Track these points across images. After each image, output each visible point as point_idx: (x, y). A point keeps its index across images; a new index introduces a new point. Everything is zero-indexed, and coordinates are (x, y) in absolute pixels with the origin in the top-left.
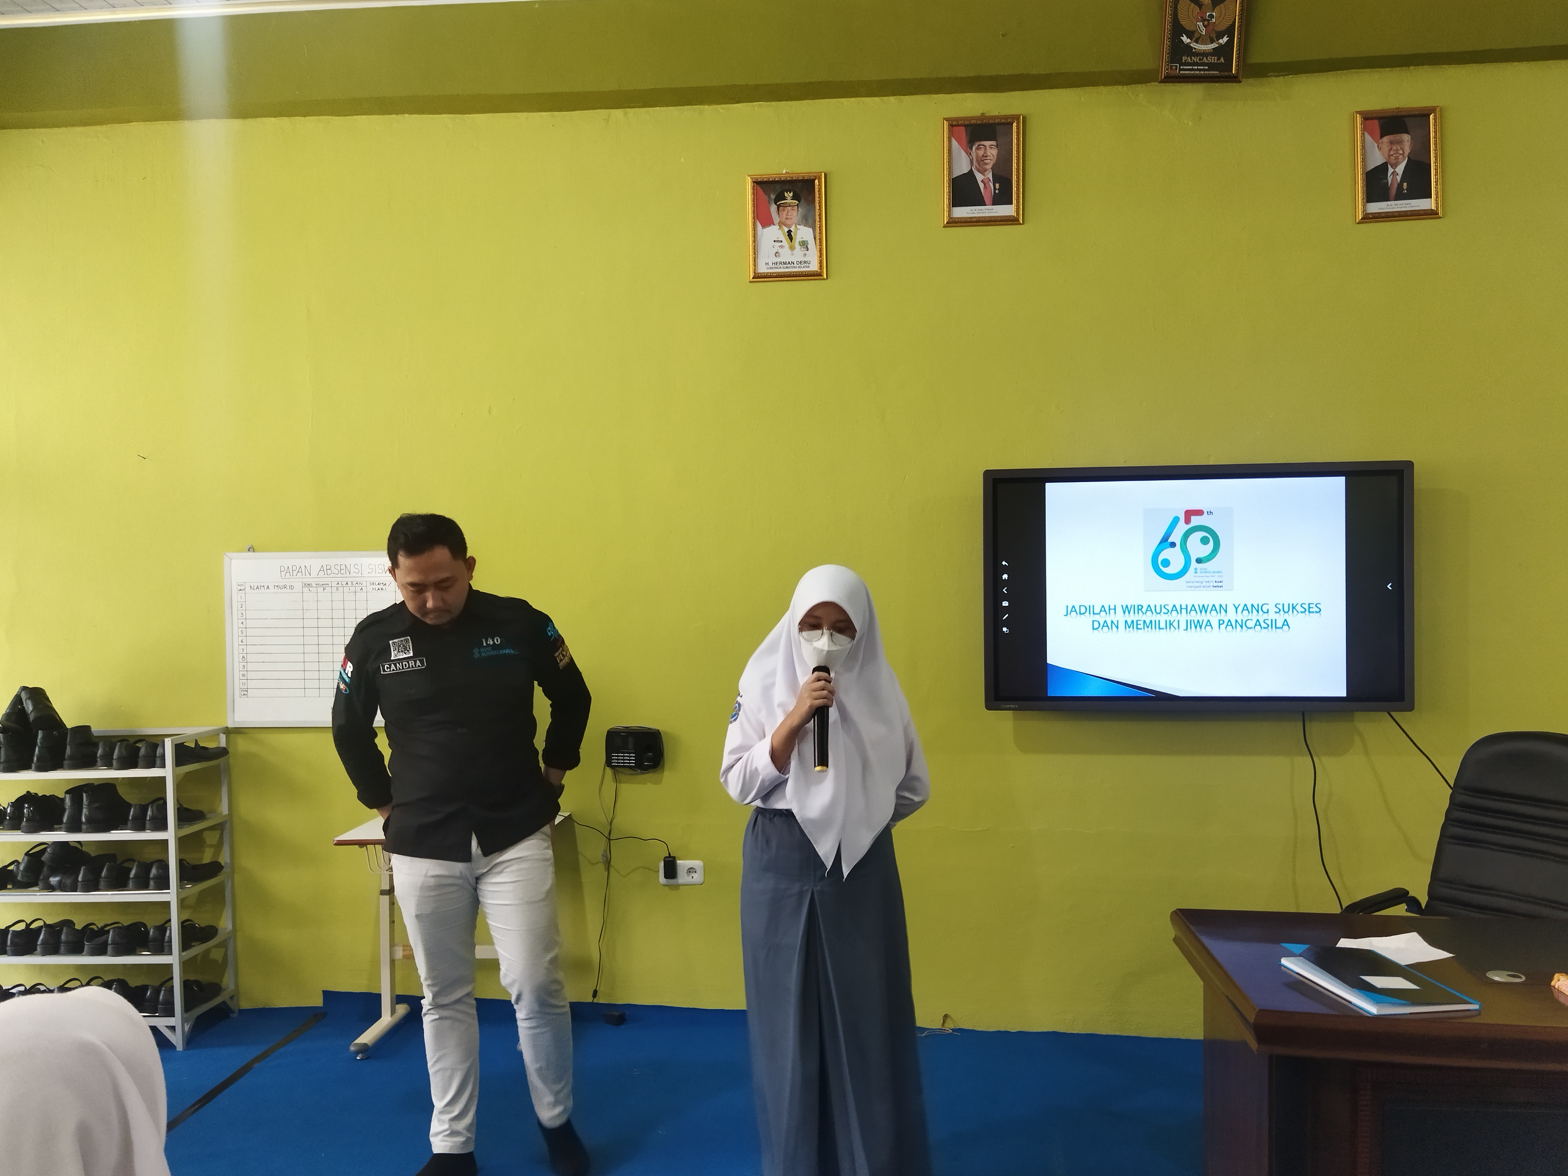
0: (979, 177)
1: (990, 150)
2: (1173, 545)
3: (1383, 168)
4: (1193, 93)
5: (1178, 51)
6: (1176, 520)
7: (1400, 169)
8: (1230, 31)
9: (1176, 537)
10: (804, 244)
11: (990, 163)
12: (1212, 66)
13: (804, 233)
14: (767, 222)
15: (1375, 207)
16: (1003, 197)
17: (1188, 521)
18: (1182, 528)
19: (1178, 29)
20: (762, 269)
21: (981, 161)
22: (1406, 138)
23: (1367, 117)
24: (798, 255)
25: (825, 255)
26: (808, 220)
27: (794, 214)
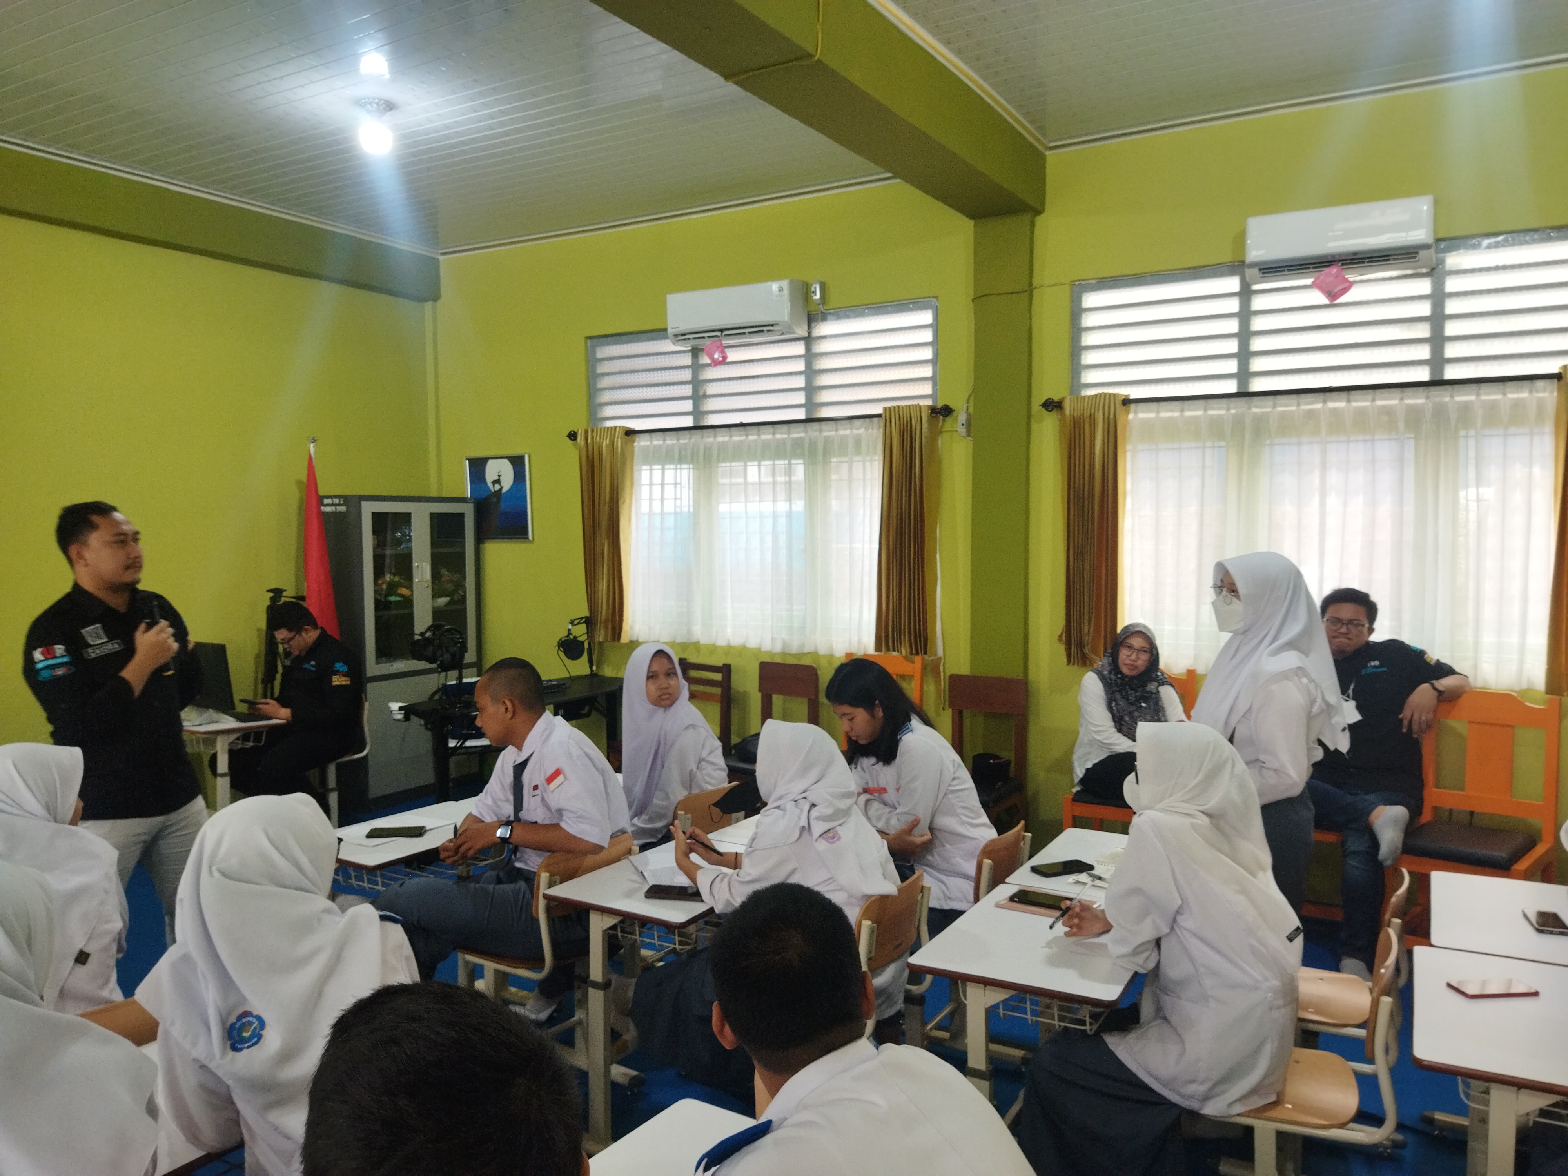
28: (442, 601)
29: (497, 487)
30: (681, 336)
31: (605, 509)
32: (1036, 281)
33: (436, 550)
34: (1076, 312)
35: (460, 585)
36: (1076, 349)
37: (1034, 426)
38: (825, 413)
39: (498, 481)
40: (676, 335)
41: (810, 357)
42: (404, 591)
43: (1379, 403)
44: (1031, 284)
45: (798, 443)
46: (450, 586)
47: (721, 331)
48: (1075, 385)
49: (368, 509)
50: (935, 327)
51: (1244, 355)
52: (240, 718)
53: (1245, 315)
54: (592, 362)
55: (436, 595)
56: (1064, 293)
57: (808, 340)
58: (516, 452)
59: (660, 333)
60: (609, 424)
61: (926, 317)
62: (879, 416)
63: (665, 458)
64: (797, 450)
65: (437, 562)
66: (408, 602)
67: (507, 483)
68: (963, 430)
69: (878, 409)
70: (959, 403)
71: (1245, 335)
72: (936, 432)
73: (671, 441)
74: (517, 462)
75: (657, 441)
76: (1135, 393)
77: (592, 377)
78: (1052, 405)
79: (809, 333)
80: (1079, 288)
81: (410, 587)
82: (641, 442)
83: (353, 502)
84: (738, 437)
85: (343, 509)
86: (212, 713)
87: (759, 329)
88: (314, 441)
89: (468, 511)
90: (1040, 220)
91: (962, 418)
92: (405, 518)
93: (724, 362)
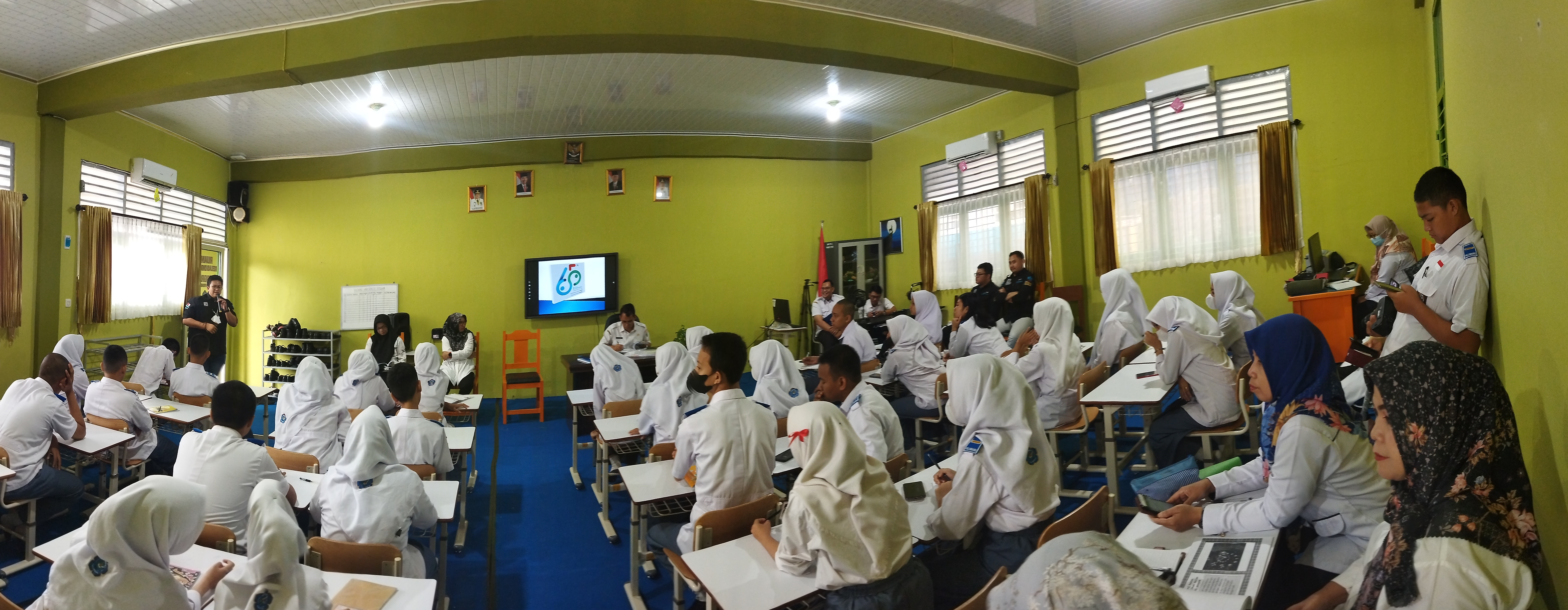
0: (523, 185)
1: (525, 178)
2: (565, 280)
3: (612, 183)
4: (571, 167)
5: (569, 157)
6: (566, 269)
7: (616, 183)
8: (579, 153)
9: (566, 277)
10: (481, 203)
11: (526, 182)
12: (576, 161)
13: (481, 200)
14: (472, 198)
15: (611, 192)
16: (529, 190)
17: (570, 270)
18: (568, 272)
19: (568, 152)
20: (471, 210)
21: (524, 181)
22: (617, 176)
23: (609, 171)
24: (480, 206)
25: (486, 206)
26: (482, 197)
27: (479, 196)
28: (870, 280)
29: (891, 231)
30: (951, 161)
31: (927, 236)
32: (1078, 117)
33: (867, 260)
34: (1094, 127)
35: (877, 273)
36: (1095, 142)
37: (1082, 177)
38: (1008, 183)
39: (891, 230)
40: (950, 161)
41: (1000, 161)
42: (854, 277)
43: (1201, 148)
44: (1076, 118)
45: (995, 198)
46: (873, 274)
47: (965, 157)
48: (1095, 157)
49: (841, 246)
50: (1044, 141)
51: (1154, 136)
52: (793, 326)
53: (1153, 119)
54: (923, 175)
55: (867, 278)
56: (1088, 120)
57: (999, 154)
58: (896, 217)
59: (943, 161)
60: (929, 200)
61: (1040, 138)
62: (1023, 182)
63: (947, 212)
64: (995, 201)
65: (868, 265)
66: (855, 282)
67: (894, 230)
68: (1054, 183)
69: (1022, 180)
70: (1053, 172)
71: (1154, 128)
72: (1045, 186)
73: (950, 204)
74: (897, 220)
75: (946, 205)
76: (1115, 157)
77: (923, 181)
78: (1086, 167)
79: (998, 152)
80: (1093, 118)
81: (856, 276)
82: (940, 206)
83: (835, 244)
84: (973, 199)
85: (832, 247)
86: (783, 325)
87: (978, 154)
88: (823, 222)
89: (880, 243)
90: (1078, 92)
91: (1054, 178)
92: (854, 248)
93: (966, 169)
